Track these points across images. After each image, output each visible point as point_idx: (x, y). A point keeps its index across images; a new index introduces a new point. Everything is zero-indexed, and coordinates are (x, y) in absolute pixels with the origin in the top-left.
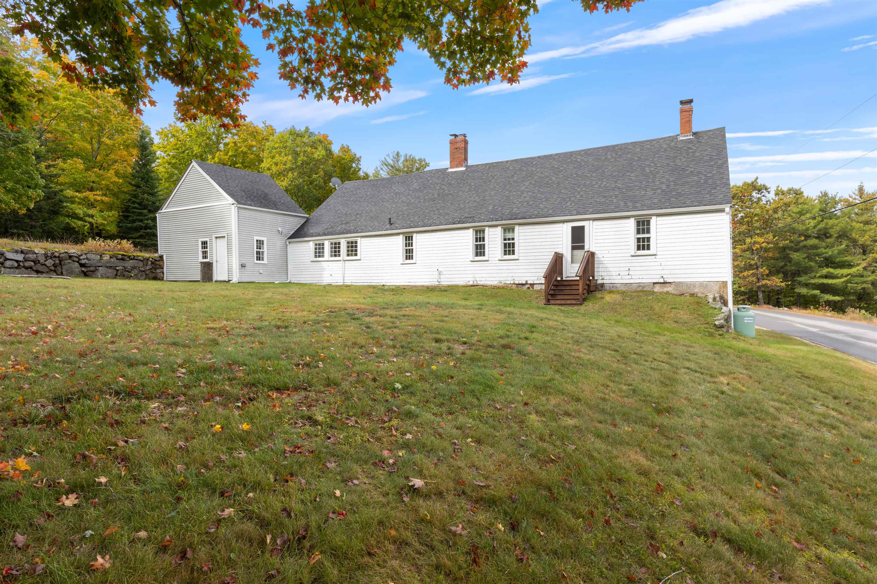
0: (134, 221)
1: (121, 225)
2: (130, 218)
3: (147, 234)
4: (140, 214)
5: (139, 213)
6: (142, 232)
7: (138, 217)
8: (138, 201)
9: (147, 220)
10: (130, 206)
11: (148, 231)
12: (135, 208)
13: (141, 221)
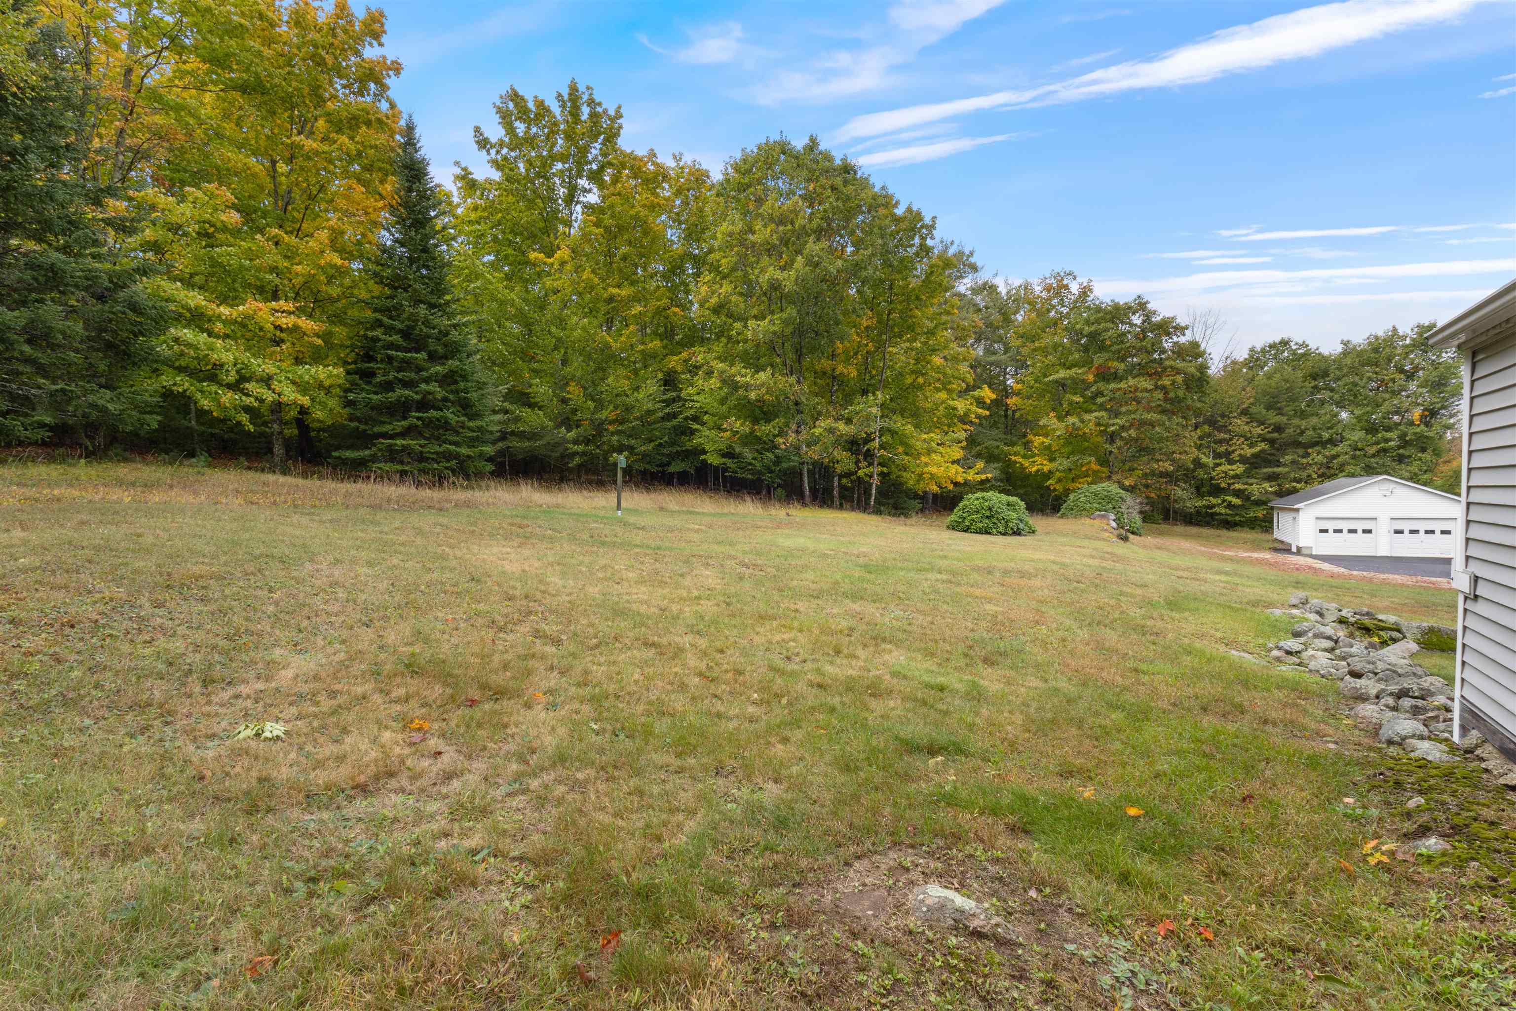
0: (388, 386)
1: (351, 396)
2: (379, 379)
3: (429, 423)
4: (406, 365)
5: (403, 361)
6: (414, 417)
7: (400, 375)
8: (399, 325)
9: (427, 381)
10: (375, 340)
11: (433, 413)
12: (392, 346)
13: (408, 384)
